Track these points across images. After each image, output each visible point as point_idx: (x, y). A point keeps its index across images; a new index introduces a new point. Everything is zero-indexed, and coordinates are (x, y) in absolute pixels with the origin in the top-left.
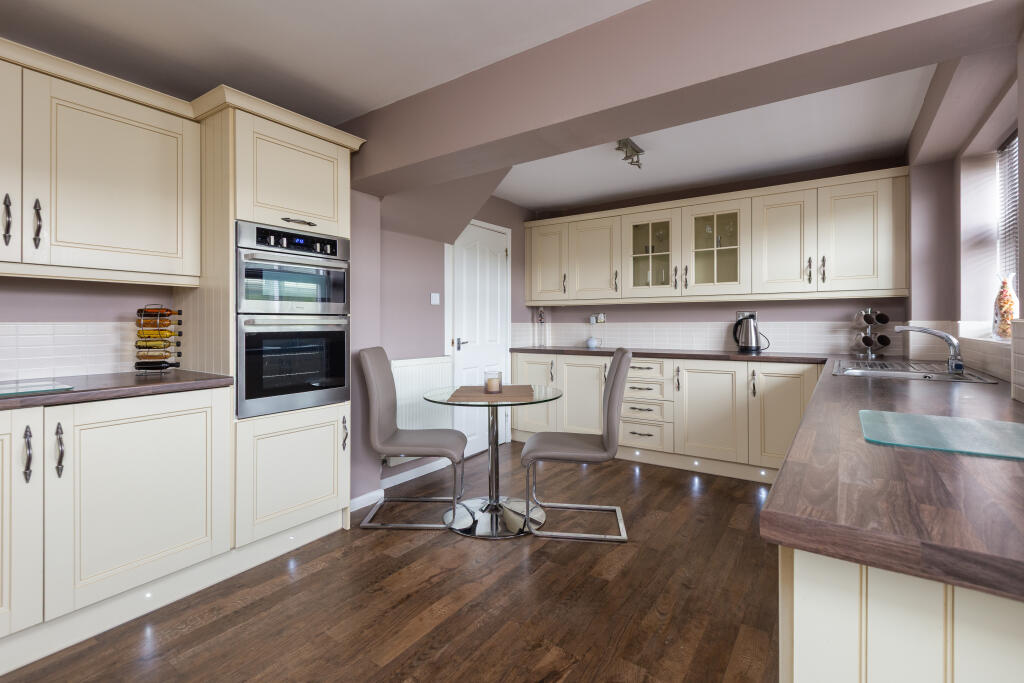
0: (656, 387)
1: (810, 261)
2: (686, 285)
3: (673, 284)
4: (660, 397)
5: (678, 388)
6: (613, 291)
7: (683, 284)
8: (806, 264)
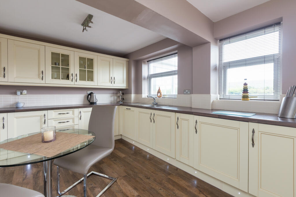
0: (71, 121)
1: (111, 78)
2: (76, 81)
3: (71, 80)
4: (73, 124)
5: (80, 119)
6: (41, 80)
7: (75, 80)
8: (111, 79)
